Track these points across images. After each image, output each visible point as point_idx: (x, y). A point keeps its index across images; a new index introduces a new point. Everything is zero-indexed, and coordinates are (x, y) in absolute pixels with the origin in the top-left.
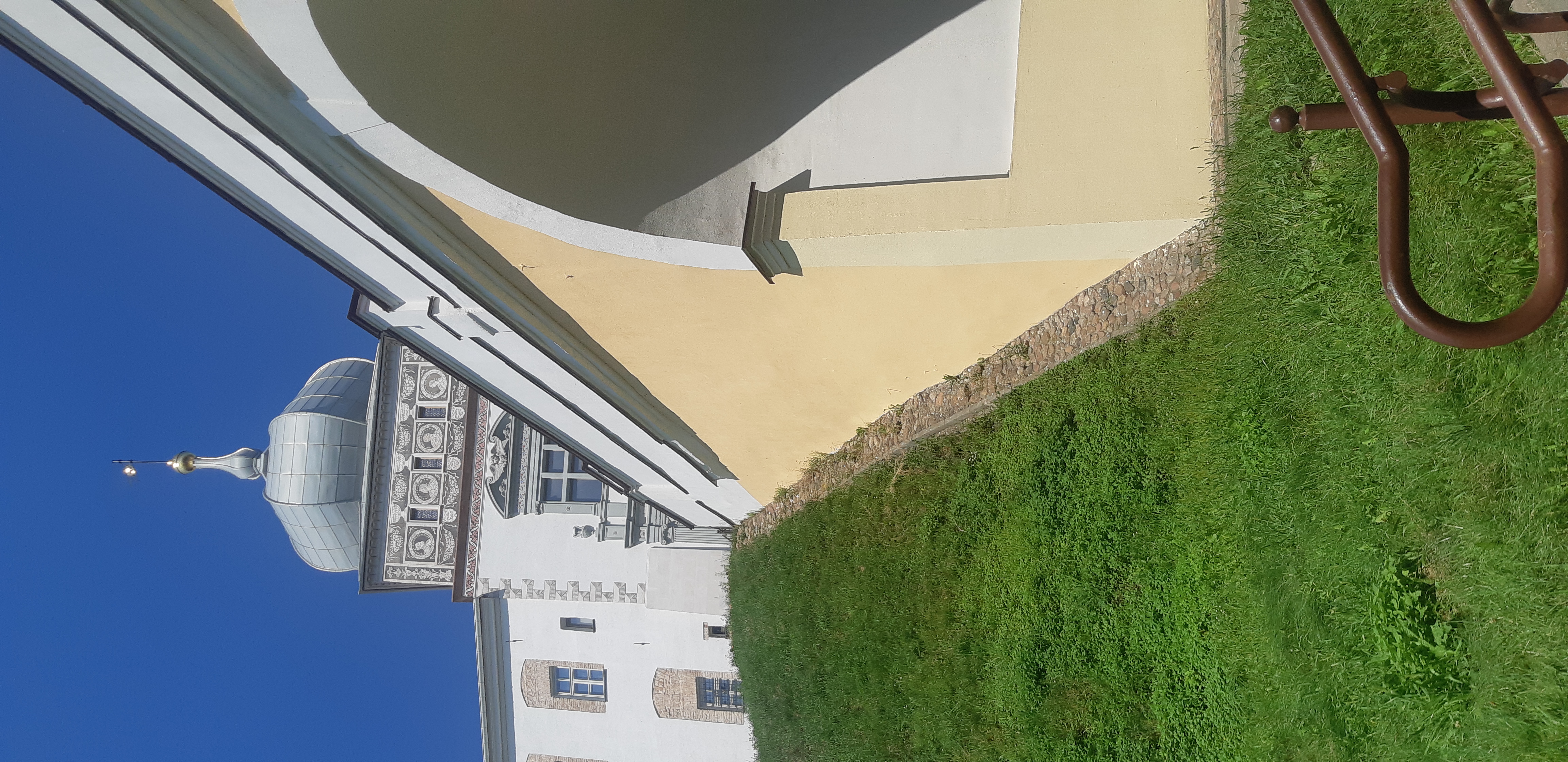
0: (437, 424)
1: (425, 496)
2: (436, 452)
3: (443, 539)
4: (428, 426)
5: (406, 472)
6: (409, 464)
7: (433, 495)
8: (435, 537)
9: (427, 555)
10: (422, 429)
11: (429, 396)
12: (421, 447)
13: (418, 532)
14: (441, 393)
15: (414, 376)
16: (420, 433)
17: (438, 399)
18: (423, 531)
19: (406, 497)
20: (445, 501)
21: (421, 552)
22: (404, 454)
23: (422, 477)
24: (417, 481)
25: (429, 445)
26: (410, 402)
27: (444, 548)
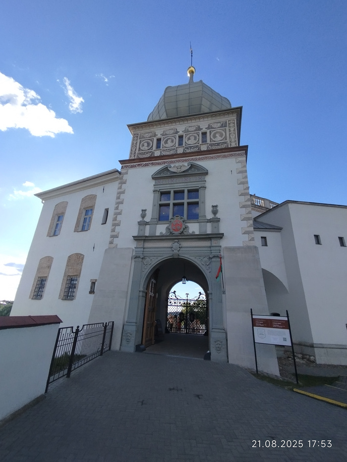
0: (199, 140)
1: (166, 142)
2: (186, 142)
3: (147, 153)
4: (198, 137)
5: (177, 132)
6: (181, 133)
7: (167, 145)
8: (149, 150)
9: (141, 148)
10: (196, 135)
11: (212, 135)
12: (188, 136)
13: (151, 143)
14: (214, 139)
15: (222, 126)
16: (194, 134)
17: (210, 139)
18: (151, 144)
19: (166, 135)
20: (164, 151)
21: (143, 145)
22: (185, 130)
23: (174, 139)
24: (173, 138)
25: (189, 139)
26: (209, 127)
27: (144, 154)
